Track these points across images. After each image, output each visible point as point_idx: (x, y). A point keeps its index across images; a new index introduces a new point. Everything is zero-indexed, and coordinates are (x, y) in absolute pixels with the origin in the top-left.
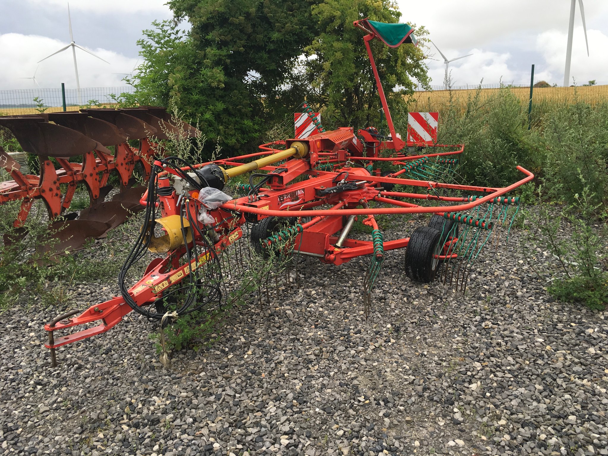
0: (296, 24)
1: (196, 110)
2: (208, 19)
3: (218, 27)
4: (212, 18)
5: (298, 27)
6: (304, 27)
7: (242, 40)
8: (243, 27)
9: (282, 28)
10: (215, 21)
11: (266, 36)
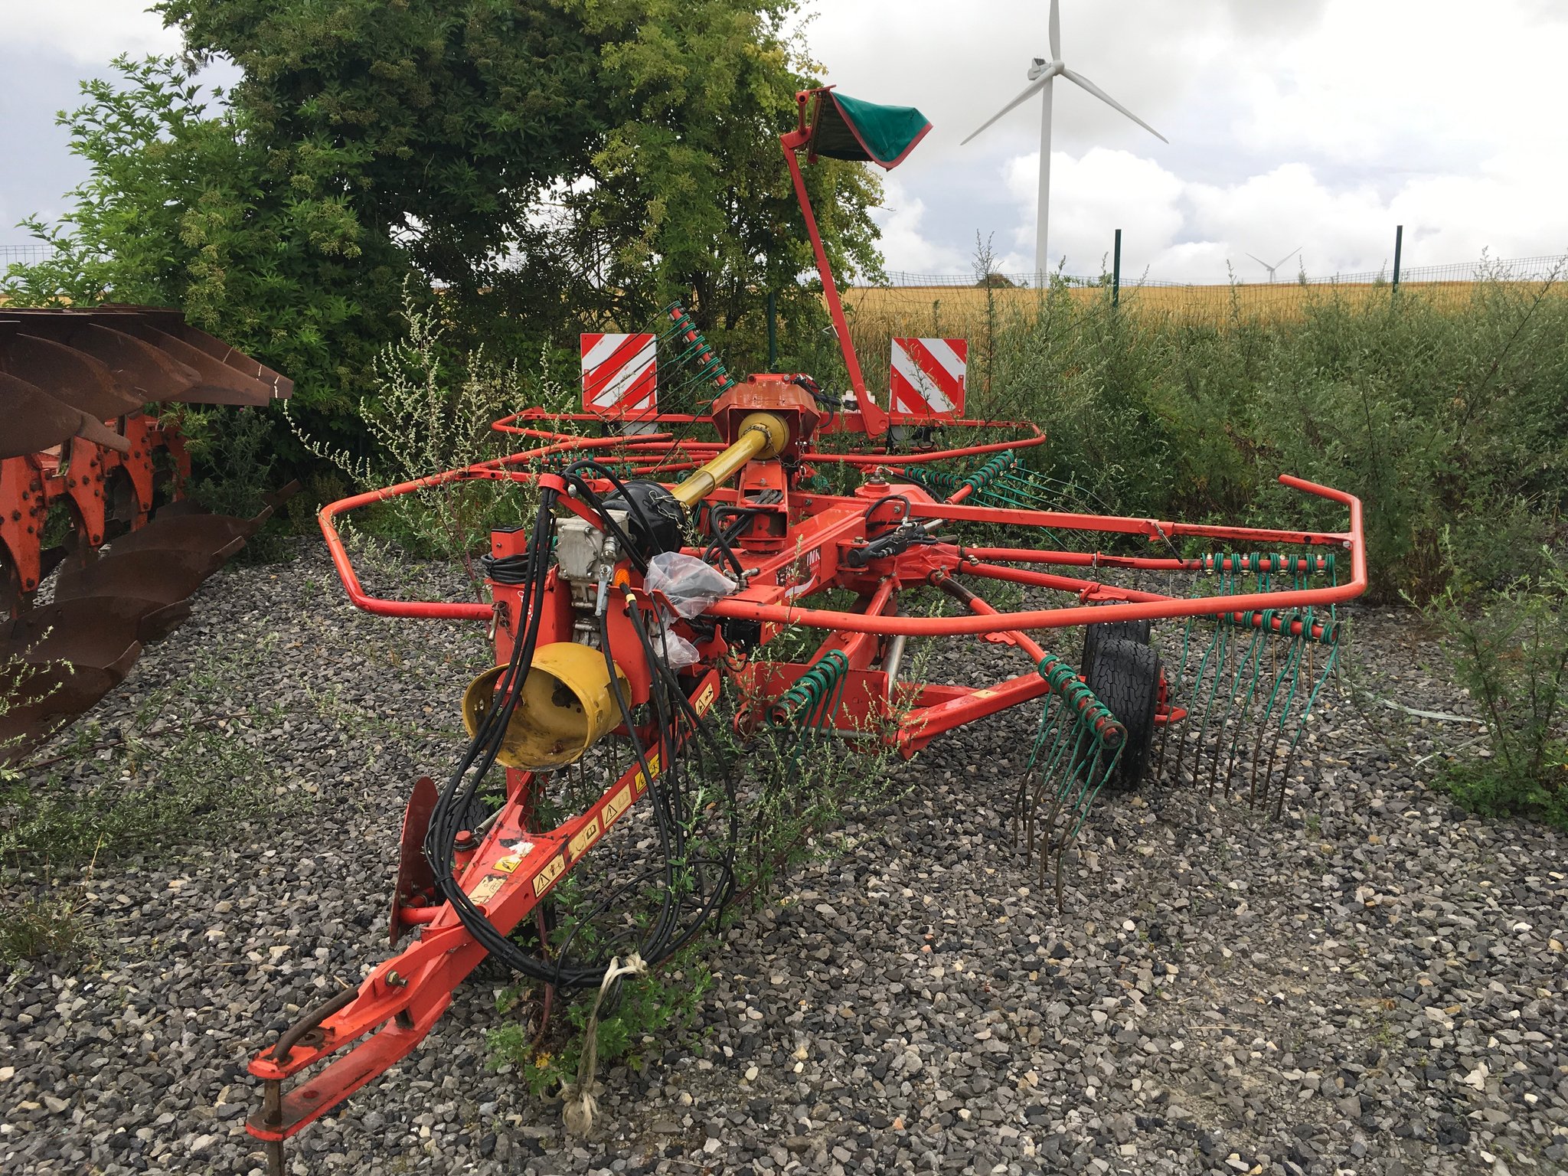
0: (557, 93)
1: (270, 318)
2: (304, 60)
3: (335, 86)
4: (320, 56)
5: (562, 99)
6: (579, 102)
7: (404, 125)
8: (409, 91)
9: (518, 100)
10: (329, 67)
11: (470, 119)
